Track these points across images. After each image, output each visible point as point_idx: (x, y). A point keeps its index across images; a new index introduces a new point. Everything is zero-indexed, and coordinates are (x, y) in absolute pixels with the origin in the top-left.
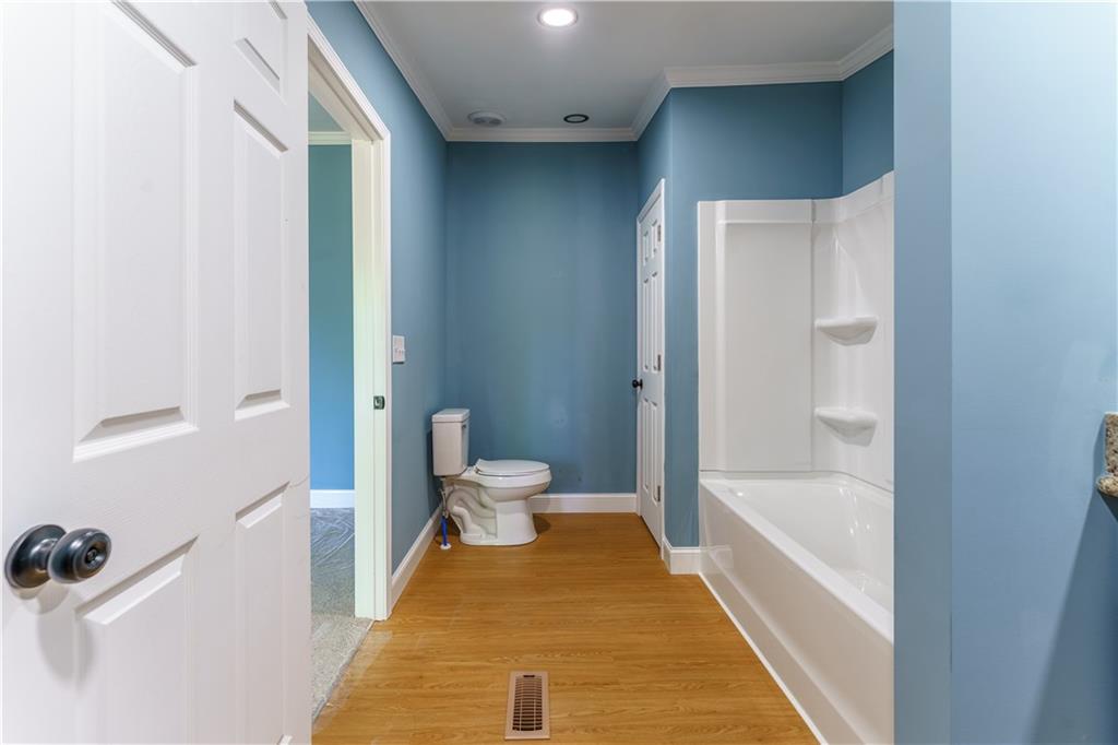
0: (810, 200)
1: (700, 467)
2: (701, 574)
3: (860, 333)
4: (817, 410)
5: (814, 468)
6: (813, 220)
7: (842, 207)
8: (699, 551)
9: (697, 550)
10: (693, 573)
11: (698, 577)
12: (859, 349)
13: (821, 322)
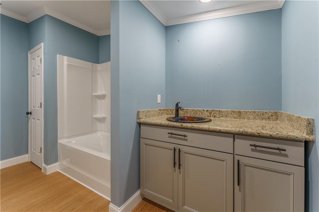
0: (91, 63)
1: (58, 137)
2: (58, 170)
3: (103, 97)
4: (93, 116)
5: (93, 131)
6: (92, 68)
7: (99, 67)
8: (58, 164)
9: (57, 163)
10: (56, 171)
11: (58, 171)
12: (103, 101)
13: (94, 94)
